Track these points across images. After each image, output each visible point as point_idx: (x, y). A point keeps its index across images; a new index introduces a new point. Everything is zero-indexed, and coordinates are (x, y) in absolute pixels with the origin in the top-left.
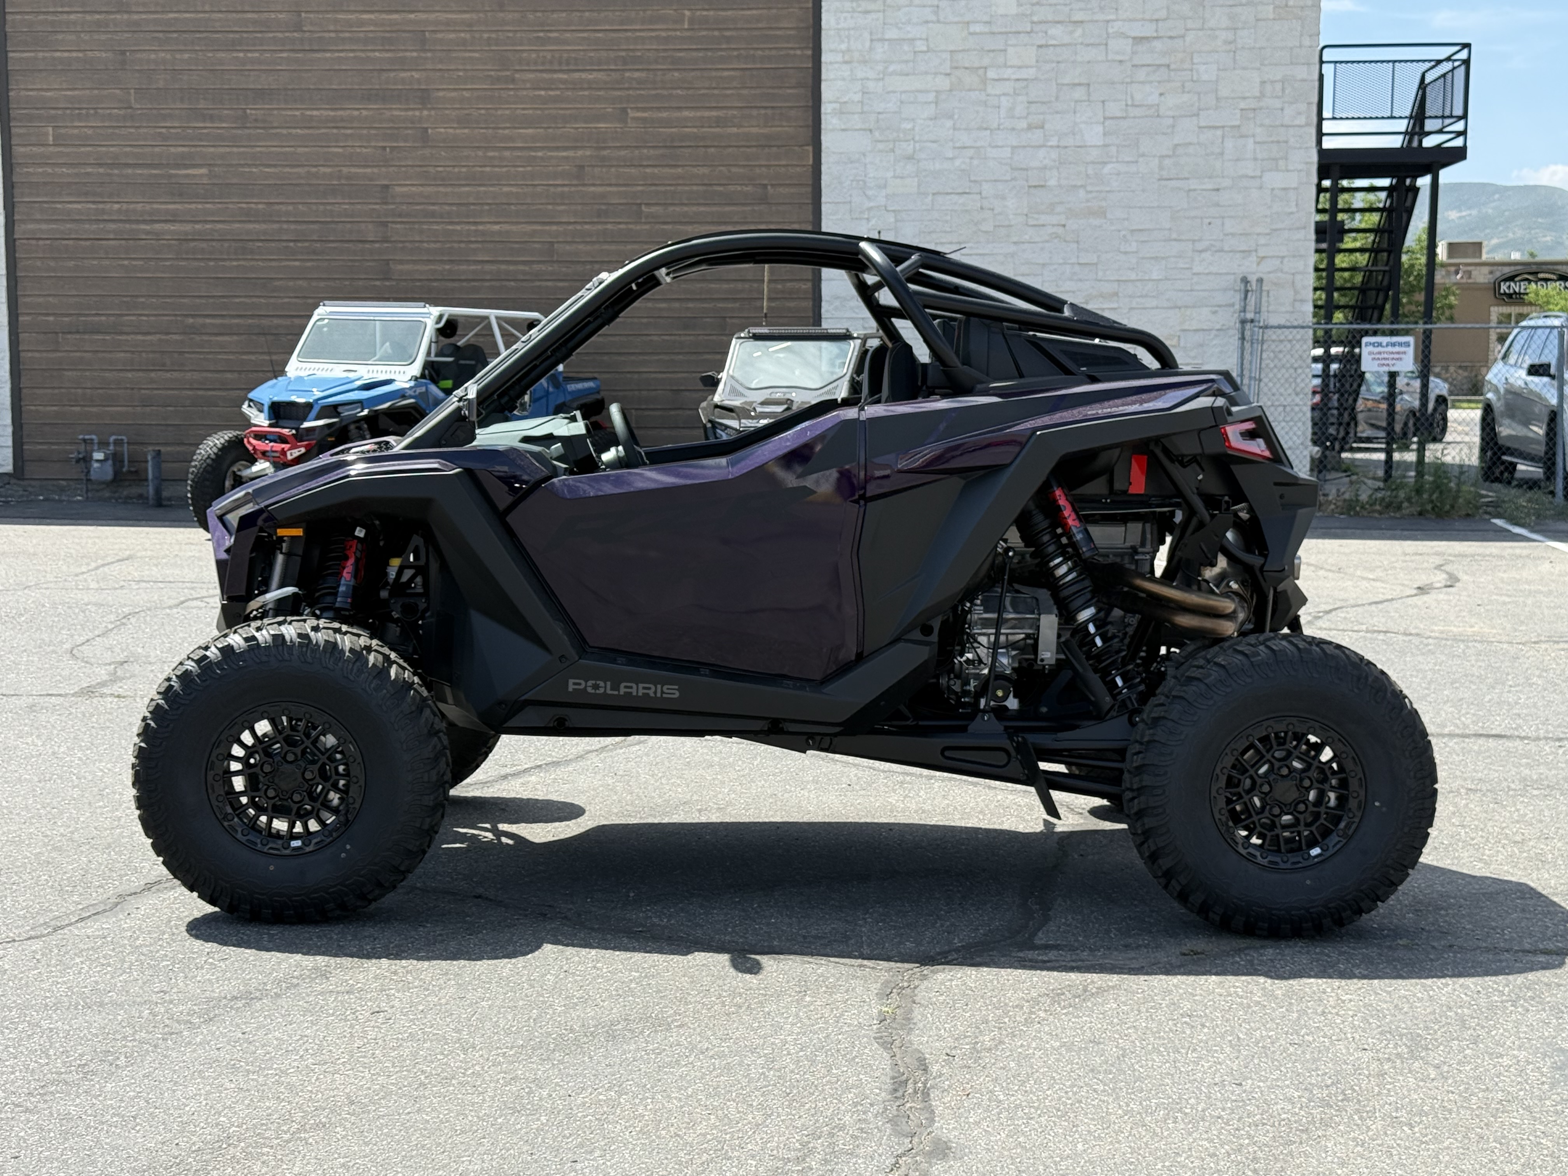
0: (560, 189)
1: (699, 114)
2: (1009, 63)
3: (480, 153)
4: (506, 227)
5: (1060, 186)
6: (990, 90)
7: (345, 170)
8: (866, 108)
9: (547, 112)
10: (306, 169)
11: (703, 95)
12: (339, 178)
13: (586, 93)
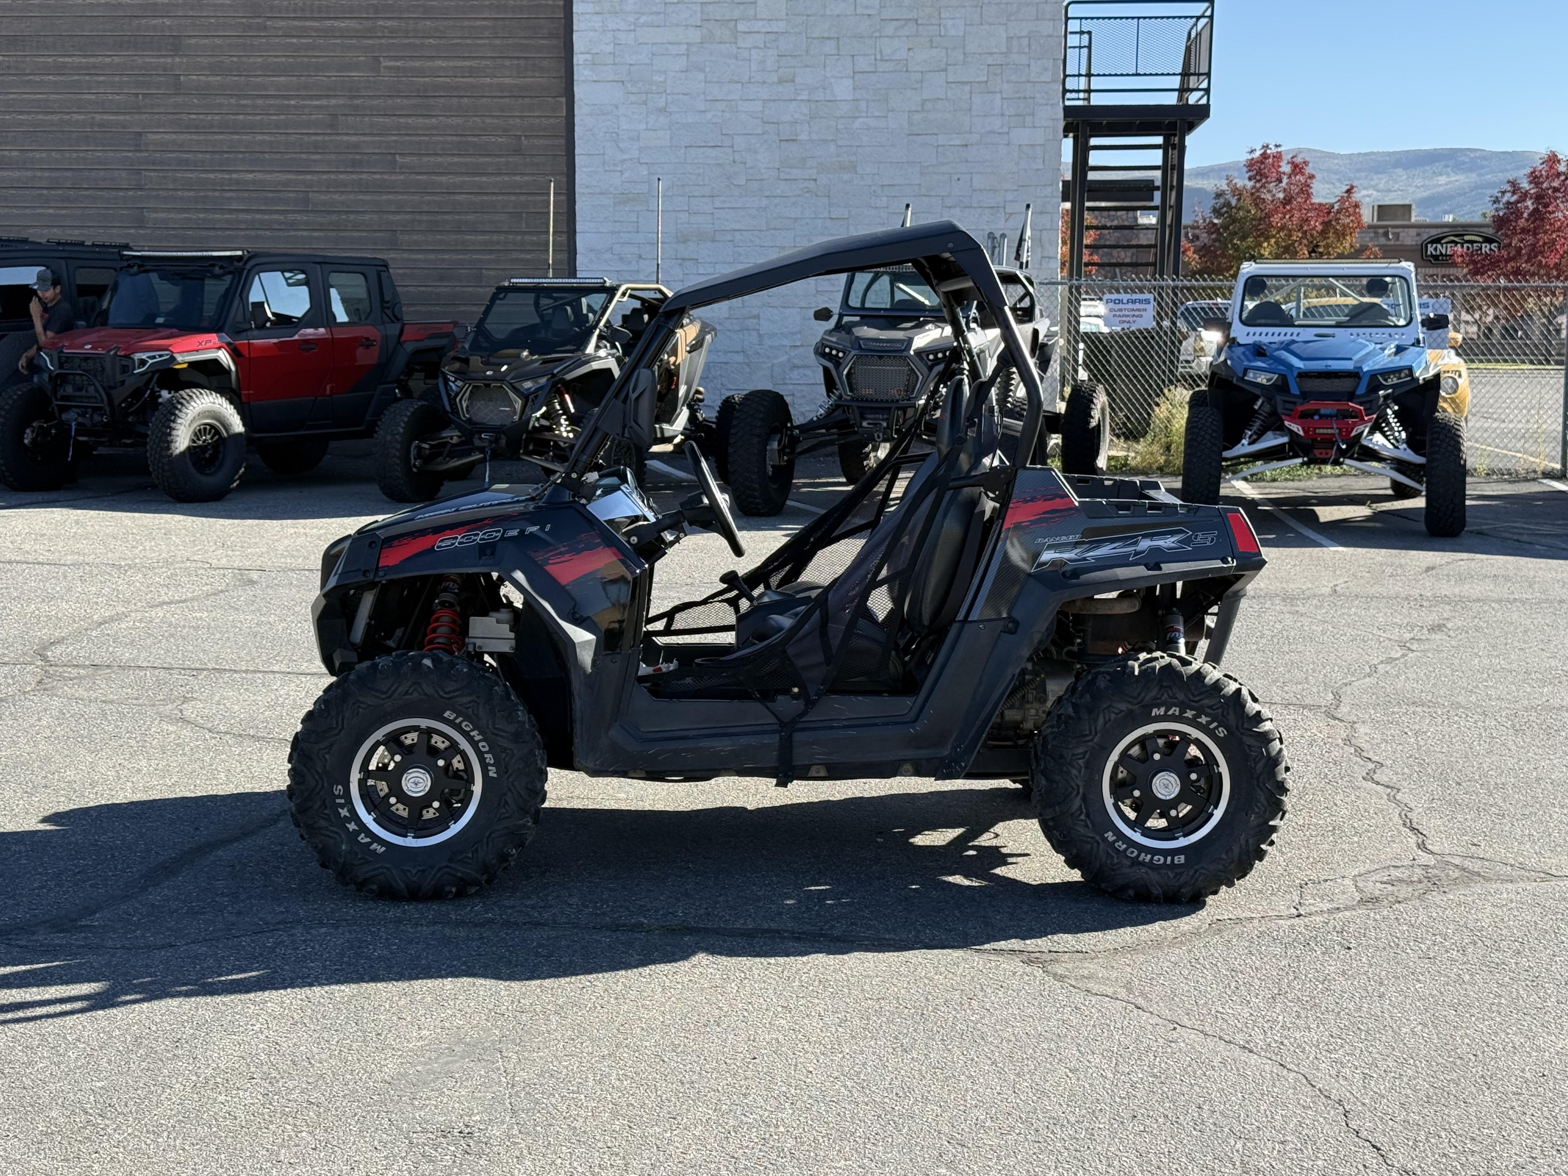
0: (313, 138)
1: (451, 64)
2: (758, 17)
3: (233, 101)
4: (260, 176)
5: (811, 140)
6: (741, 44)
7: (98, 117)
8: (617, 60)
9: (299, 60)
10: (59, 116)
11: (457, 44)
12: (92, 125)
13: (338, 41)
